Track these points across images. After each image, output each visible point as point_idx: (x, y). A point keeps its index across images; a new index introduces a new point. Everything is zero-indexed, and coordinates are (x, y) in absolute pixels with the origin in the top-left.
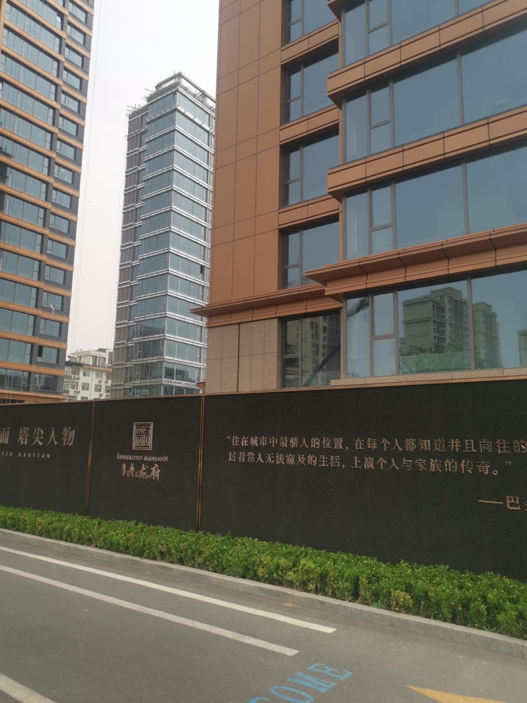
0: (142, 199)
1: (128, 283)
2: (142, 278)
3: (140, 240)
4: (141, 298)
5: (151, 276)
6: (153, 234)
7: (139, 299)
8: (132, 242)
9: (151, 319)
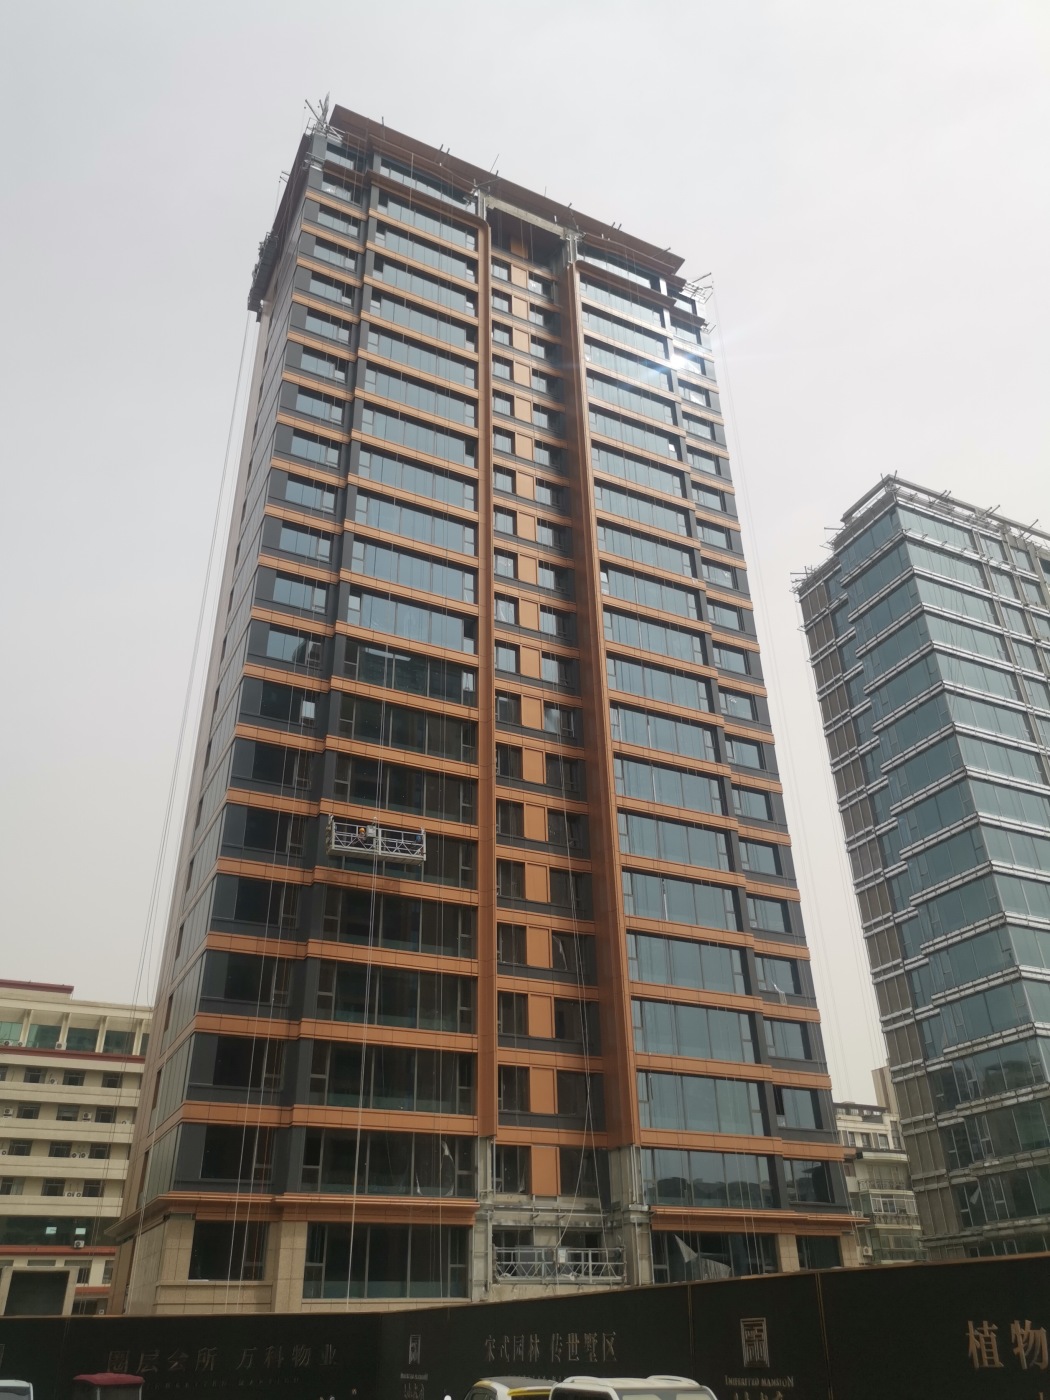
0: (875, 730)
1: (887, 920)
2: (925, 898)
3: (894, 816)
4: (937, 947)
5: (947, 888)
6: (924, 796)
7: (932, 949)
8: (871, 827)
9: (978, 993)
